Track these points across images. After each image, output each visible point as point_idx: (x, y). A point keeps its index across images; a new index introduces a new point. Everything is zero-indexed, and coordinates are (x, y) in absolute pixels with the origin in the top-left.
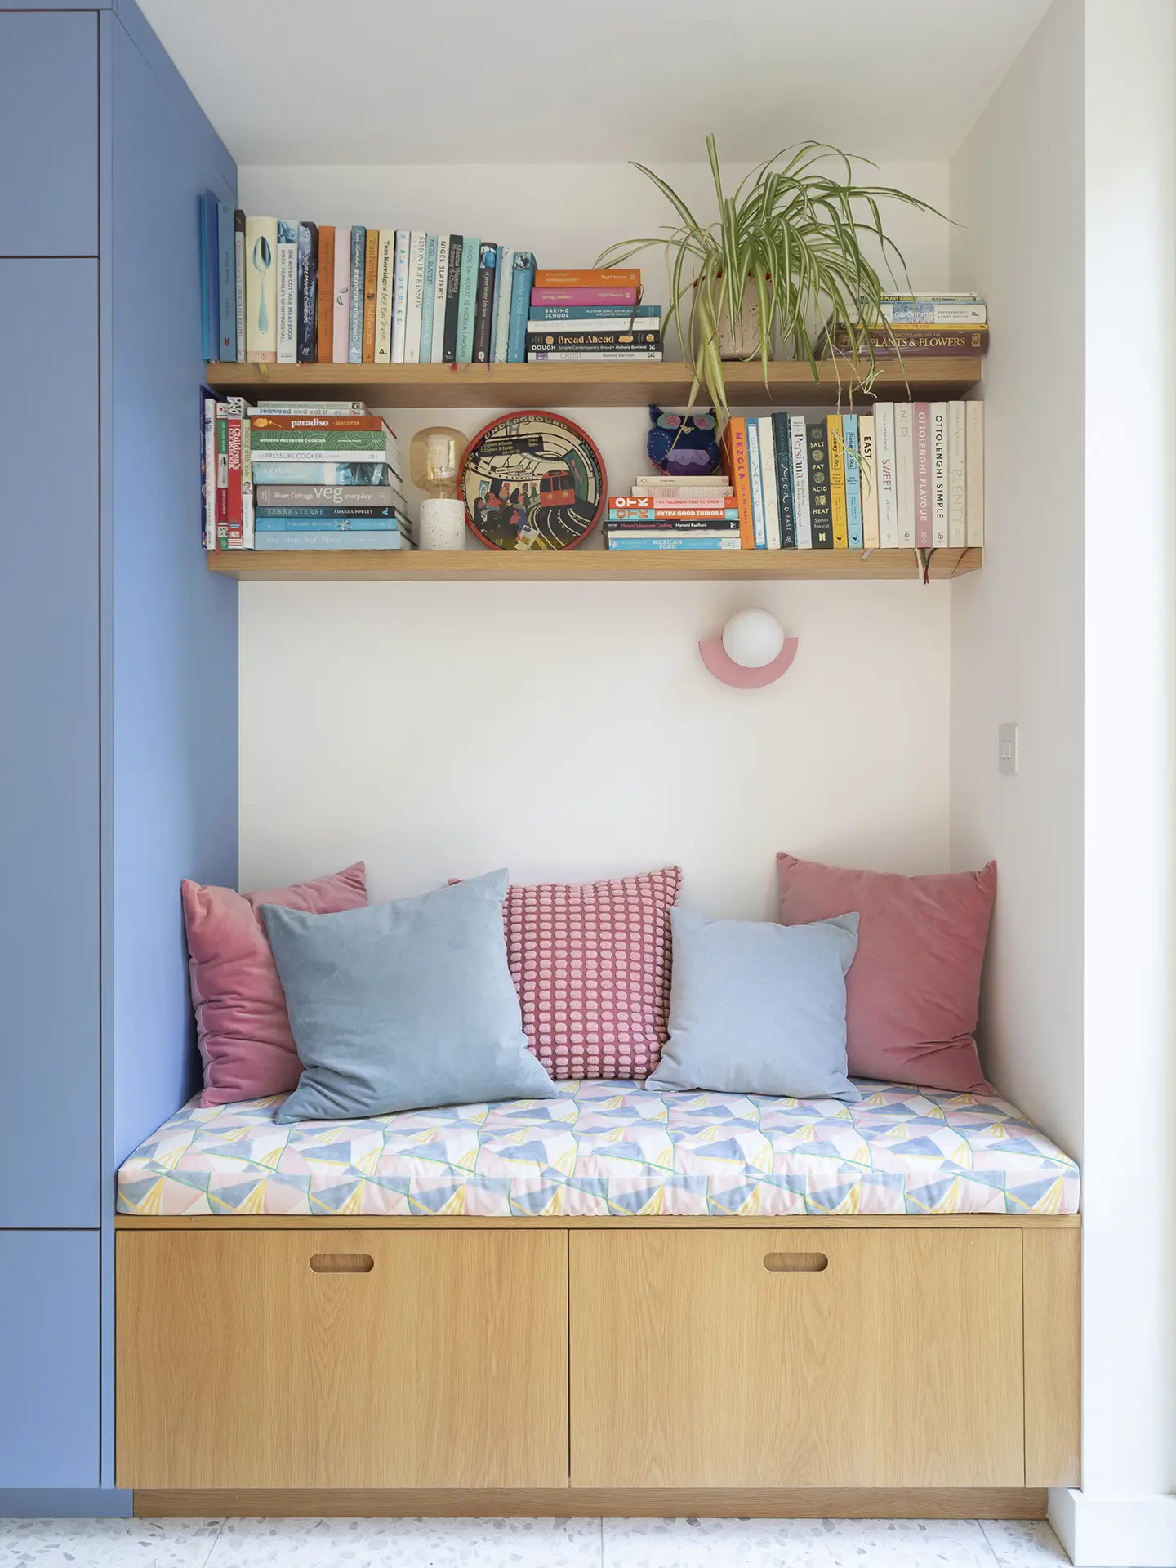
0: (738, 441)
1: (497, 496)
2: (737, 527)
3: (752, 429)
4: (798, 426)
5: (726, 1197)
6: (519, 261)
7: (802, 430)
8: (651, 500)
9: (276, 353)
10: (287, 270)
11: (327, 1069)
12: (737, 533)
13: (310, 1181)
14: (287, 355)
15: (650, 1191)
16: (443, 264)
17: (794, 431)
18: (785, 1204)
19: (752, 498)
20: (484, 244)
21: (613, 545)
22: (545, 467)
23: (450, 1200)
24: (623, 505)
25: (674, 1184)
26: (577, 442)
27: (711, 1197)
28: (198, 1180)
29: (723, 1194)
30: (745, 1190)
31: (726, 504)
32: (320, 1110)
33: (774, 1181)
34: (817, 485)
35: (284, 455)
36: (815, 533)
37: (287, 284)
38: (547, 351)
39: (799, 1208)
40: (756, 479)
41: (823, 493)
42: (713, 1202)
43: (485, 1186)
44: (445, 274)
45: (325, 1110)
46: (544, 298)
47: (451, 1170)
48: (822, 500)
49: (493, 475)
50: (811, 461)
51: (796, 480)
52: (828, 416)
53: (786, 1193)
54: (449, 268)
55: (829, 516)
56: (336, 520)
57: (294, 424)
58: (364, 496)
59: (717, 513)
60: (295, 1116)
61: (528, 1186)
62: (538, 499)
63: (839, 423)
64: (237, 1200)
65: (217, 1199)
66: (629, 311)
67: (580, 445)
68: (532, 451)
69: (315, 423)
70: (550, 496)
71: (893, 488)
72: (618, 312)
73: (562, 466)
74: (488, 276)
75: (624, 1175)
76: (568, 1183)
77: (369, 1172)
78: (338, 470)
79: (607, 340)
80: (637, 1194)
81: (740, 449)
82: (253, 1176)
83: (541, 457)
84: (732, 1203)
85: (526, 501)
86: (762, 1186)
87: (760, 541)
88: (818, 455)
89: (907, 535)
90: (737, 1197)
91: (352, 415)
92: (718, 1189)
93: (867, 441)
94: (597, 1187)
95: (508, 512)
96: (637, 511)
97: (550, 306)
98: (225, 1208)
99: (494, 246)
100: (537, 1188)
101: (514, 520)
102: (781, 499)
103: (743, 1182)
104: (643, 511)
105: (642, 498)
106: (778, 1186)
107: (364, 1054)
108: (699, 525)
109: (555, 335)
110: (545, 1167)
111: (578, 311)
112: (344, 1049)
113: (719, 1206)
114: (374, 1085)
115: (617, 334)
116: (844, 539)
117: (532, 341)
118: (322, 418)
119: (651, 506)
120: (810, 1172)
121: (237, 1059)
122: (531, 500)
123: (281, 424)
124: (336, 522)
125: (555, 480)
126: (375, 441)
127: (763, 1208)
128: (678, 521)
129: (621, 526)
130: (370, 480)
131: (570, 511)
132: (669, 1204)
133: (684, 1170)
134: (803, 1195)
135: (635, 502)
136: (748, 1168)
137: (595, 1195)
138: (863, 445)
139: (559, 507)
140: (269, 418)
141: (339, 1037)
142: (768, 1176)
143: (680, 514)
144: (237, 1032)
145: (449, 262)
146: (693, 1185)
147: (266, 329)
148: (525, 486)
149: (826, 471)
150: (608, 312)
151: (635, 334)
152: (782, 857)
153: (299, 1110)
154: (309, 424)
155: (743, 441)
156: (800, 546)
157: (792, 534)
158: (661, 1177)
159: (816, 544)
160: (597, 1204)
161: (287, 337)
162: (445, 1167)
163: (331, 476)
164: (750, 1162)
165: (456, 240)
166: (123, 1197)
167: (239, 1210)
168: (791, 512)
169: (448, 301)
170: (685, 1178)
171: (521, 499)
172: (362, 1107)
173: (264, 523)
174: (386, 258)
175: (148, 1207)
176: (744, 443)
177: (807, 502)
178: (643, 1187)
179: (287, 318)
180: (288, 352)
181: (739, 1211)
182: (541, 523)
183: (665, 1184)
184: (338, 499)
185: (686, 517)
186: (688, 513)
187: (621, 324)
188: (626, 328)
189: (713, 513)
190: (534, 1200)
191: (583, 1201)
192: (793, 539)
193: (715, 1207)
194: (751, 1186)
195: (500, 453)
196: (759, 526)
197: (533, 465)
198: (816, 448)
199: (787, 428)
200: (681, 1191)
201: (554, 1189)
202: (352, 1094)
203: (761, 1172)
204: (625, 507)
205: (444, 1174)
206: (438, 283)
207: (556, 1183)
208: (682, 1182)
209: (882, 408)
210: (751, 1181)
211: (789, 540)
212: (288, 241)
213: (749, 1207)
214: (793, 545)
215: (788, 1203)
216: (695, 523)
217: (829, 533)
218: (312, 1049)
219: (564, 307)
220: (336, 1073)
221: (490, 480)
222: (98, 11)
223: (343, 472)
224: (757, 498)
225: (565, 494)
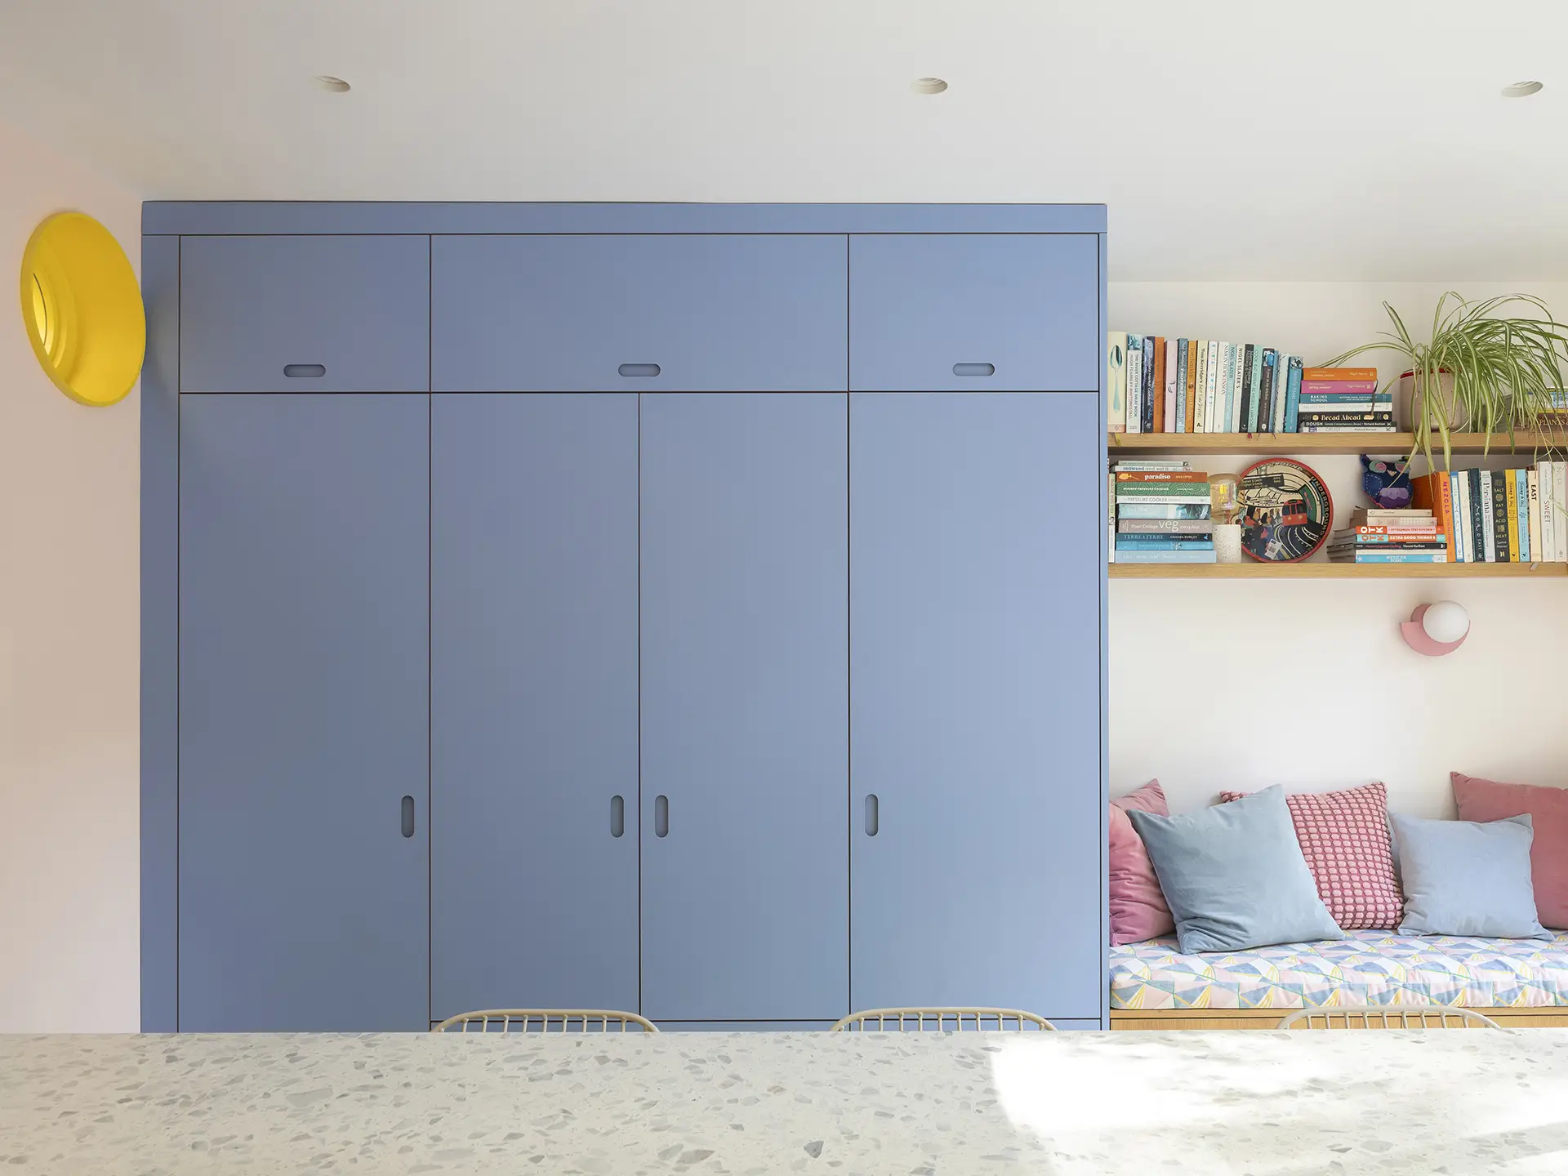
0: (1445, 487)
1: (1251, 518)
2: (1446, 548)
3: (1454, 480)
4: (1486, 477)
5: (1506, 994)
6: (1293, 362)
7: (1489, 480)
8: (1385, 528)
9: (1125, 425)
10: (1134, 369)
11: (1207, 918)
12: (1445, 551)
13: (1239, 986)
14: (1134, 428)
15: (1457, 992)
16: (1240, 365)
17: (1483, 481)
18: (1542, 998)
19: (1454, 527)
20: (1265, 350)
21: (1359, 559)
22: (1286, 498)
23: (1329, 998)
24: (1365, 532)
25: (1472, 987)
26: (1309, 480)
27: (1496, 995)
28: (1167, 986)
29: (1504, 992)
30: (1517, 990)
31: (1437, 531)
32: (1212, 947)
33: (1536, 984)
34: (1498, 518)
35: (1140, 499)
36: (1497, 551)
37: (1134, 378)
38: (1316, 426)
39: (1551, 1002)
40: (1457, 514)
41: (1502, 524)
42: (1497, 998)
43: (1351, 989)
44: (1242, 371)
45: (1215, 946)
46: (1311, 388)
47: (1328, 979)
48: (1502, 528)
49: (1249, 503)
50: (1495, 502)
51: (1484, 514)
52: (1506, 471)
53: (1543, 992)
54: (1245, 367)
55: (1507, 539)
56: (1171, 543)
57: (1147, 477)
58: (1193, 527)
59: (1431, 537)
60: (1196, 949)
61: (1379, 989)
62: (1281, 521)
63: (1515, 477)
64: (1192, 1000)
65: (1180, 999)
66: (1369, 397)
67: (1310, 482)
68: (1277, 486)
69: (1161, 477)
70: (1290, 518)
71: (1552, 520)
72: (1362, 398)
73: (1298, 497)
74: (1269, 372)
75: (1439, 981)
76: (1404, 987)
77: (1275, 980)
78: (1178, 509)
79: (1355, 418)
80: (1449, 993)
81: (1446, 493)
82: (1201, 984)
83: (1283, 490)
84: (1509, 998)
85: (1273, 522)
86: (1528, 988)
87: (1459, 556)
88: (1500, 498)
89: (1561, 553)
90: (1513, 995)
91: (1185, 470)
92: (1500, 990)
93: (1534, 488)
94: (1423, 990)
95: (1260, 529)
96: (1376, 536)
97: (1313, 394)
98: (1184, 1004)
99: (1273, 351)
100: (1384, 990)
101: (1264, 535)
102: (1475, 528)
103: (1516, 985)
104: (1380, 536)
105: (1379, 527)
106: (1539, 987)
107: (1232, 908)
108: (1419, 546)
109: (1320, 414)
110: (1388, 977)
111: (1333, 398)
112: (1217, 905)
113: (1500, 1000)
114: (1248, 929)
115: (1363, 414)
116: (1517, 555)
117: (1303, 419)
118: (1166, 473)
119: (1385, 532)
120: (1557, 978)
121: (1132, 914)
122: (1276, 521)
123: (1138, 477)
124: (1172, 544)
125: (1293, 506)
126: (1203, 490)
127: (1529, 1002)
128: (1404, 543)
129: (1365, 546)
130: (1198, 516)
131: (1304, 529)
132: (1469, 1000)
133: (1477, 977)
134: (1554, 993)
135: (1374, 530)
136: (1517, 977)
137: (1422, 994)
138: (1530, 491)
139: (1296, 526)
140: (1129, 473)
141: (1212, 898)
142: (1531, 982)
143: (1405, 538)
144: (1130, 896)
145: (1245, 362)
146: (1484, 987)
147: (1119, 409)
148: (1272, 511)
149: (1505, 508)
150: (1355, 398)
151: (1376, 414)
152: (1454, 776)
153: (1197, 946)
154: (1157, 477)
155: (1448, 487)
156: (1487, 560)
157: (1483, 552)
158: (1463, 983)
159: (1498, 559)
160: (1423, 1000)
161: (1133, 414)
162: (1323, 977)
163: (1173, 513)
164: (1518, 973)
165: (1250, 348)
166: (1119, 1000)
167: (1193, 1005)
168: (1482, 537)
169: (1244, 389)
170: (1479, 983)
171: (1268, 520)
172: (1240, 943)
173: (1122, 544)
174: (1202, 361)
175: (1134, 1003)
176: (1449, 489)
177: (1492, 530)
178: (1452, 989)
179: (1133, 402)
180: (1135, 423)
181: (1513, 1004)
182: (1283, 537)
183: (1467, 986)
184: (1175, 529)
185: (1413, 541)
186: (1411, 538)
187: (1365, 407)
188: (1369, 410)
189: (1428, 538)
190: (1383, 998)
191: (1414, 998)
192: (1483, 556)
193: (1498, 1001)
194: (1520, 988)
195: (1253, 487)
196: (1459, 547)
197: (1277, 496)
198: (1498, 493)
199: (1479, 479)
200: (1477, 992)
201: (1395, 990)
202: (1229, 934)
203: (1526, 979)
204: (1367, 533)
205: (1324, 981)
206: (1237, 377)
207: (1396, 987)
208: (1477, 985)
209: (1544, 466)
210: (1520, 984)
211: (1480, 556)
212: (1135, 349)
213: (1520, 1001)
214: (1483, 560)
215: (1545, 999)
216: (1417, 545)
217: (1507, 551)
218: (1192, 906)
219: (1324, 394)
220: (1216, 921)
221: (1246, 507)
222: (1098, 234)
223: (1181, 511)
224: (1458, 527)
225: (1300, 517)
